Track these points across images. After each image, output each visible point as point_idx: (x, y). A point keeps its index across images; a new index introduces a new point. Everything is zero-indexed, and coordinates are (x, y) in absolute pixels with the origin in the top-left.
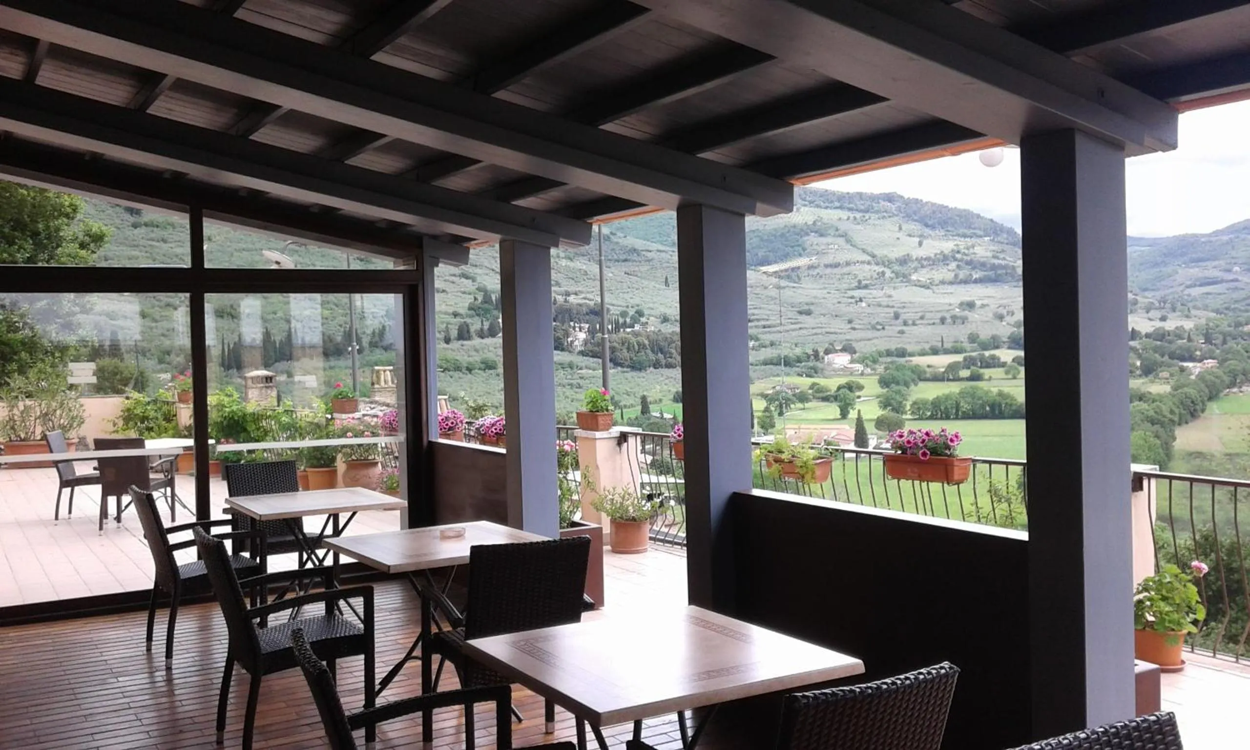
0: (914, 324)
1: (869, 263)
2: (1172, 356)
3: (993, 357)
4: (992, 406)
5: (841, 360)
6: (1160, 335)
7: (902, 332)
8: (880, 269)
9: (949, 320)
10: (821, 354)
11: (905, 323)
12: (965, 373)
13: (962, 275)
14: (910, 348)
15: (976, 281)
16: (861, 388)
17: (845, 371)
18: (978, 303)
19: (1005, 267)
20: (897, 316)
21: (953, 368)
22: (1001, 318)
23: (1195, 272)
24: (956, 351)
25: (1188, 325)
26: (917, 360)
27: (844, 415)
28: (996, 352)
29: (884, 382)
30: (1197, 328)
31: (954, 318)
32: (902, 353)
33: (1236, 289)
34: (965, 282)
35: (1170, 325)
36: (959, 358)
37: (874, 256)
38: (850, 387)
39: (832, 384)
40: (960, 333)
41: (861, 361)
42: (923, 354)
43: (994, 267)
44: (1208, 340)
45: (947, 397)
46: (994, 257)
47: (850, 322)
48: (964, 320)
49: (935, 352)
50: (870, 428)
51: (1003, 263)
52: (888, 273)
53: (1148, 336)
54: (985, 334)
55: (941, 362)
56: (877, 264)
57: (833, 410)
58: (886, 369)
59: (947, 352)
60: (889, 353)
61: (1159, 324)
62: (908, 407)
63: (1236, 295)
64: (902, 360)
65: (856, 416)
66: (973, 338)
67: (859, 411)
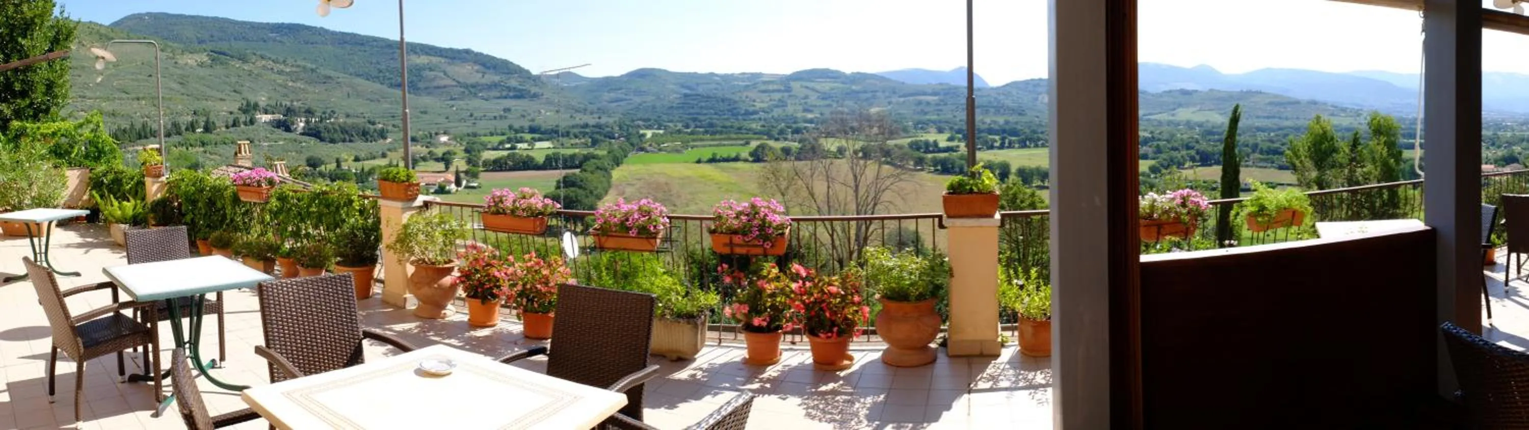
0: (481, 119)
1: (456, 86)
2: (605, 136)
3: (521, 137)
4: (524, 163)
5: (444, 139)
6: (598, 126)
7: (474, 123)
8: (462, 90)
9: (498, 118)
10: (433, 135)
11: (476, 119)
12: (508, 146)
13: (504, 93)
14: (479, 132)
15: (511, 98)
16: (455, 154)
17: (445, 144)
18: (513, 108)
19: (525, 90)
20: (471, 115)
21: (501, 143)
22: (523, 116)
23: (613, 95)
24: (503, 134)
25: (611, 120)
26: (484, 139)
27: (447, 168)
28: (522, 135)
29: (467, 151)
30: (615, 122)
31: (501, 117)
32: (475, 135)
33: (631, 104)
34: (506, 98)
35: (604, 120)
36: (504, 138)
37: (458, 82)
38: (449, 153)
39: (439, 152)
40: (505, 124)
41: (455, 139)
42: (485, 135)
43: (520, 90)
44: (621, 128)
45: (501, 159)
46: (520, 85)
47: (447, 118)
48: (506, 117)
49: (492, 134)
50: (462, 175)
51: (524, 88)
52: (467, 92)
53: (593, 126)
54: (516, 126)
55: (496, 140)
56: (461, 87)
57: (441, 166)
58: (468, 143)
59: (497, 134)
60: (468, 135)
61: (597, 120)
62: (481, 164)
63: (630, 107)
64: (475, 139)
65: (455, 170)
66: (511, 127)
67: (457, 167)
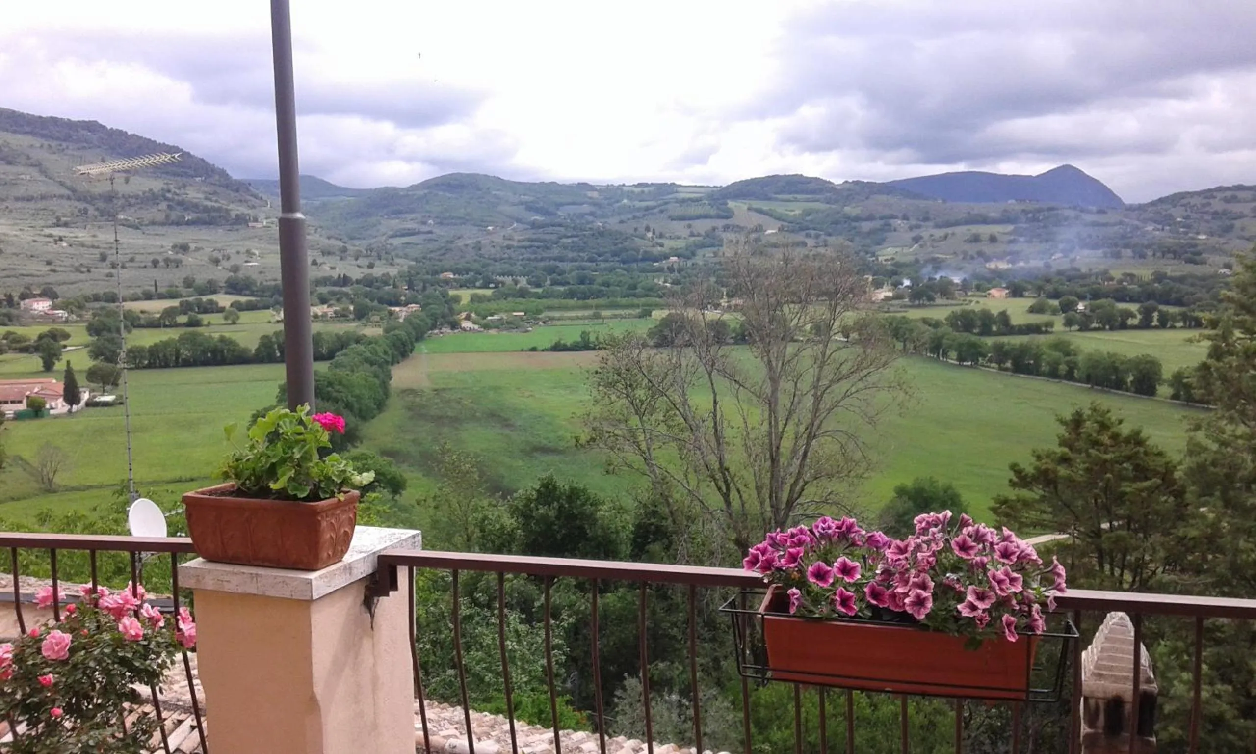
0: (123, 267)
1: (69, 198)
2: (381, 301)
3: (211, 302)
4: (214, 351)
5: (42, 306)
6: (368, 282)
7: (110, 275)
8: (81, 205)
9: (162, 264)
10: (16, 299)
11: (113, 266)
12: (183, 319)
13: (174, 215)
14: (122, 292)
15: (189, 223)
16: (66, 336)
17: (45, 318)
18: (192, 246)
19: (219, 210)
20: (103, 258)
21: (169, 313)
22: (217, 262)
23: (396, 224)
24: (172, 296)
25: (393, 272)
26: (129, 305)
27: (48, 367)
28: (214, 297)
29: (93, 330)
30: (401, 275)
31: (167, 261)
32: (113, 298)
33: (430, 240)
34: (177, 224)
35: (378, 271)
36: (175, 303)
37: (74, 191)
38: (54, 336)
39: (32, 333)
40: (176, 277)
41: (64, 307)
42: (136, 299)
43: (206, 210)
44: (411, 287)
45: (166, 344)
46: (206, 199)
47: (49, 263)
48: (178, 263)
49: (148, 297)
50: (81, 380)
51: (216, 205)
52: (91, 211)
53: (358, 282)
54: (201, 279)
55: (156, 307)
56: (79, 200)
57: (35, 362)
58: (94, 315)
59: (161, 297)
60: (96, 298)
61: (367, 271)
62: (123, 355)
63: (431, 246)
64: (112, 306)
65: (65, 368)
66: (189, 283)
67: (68, 362)
